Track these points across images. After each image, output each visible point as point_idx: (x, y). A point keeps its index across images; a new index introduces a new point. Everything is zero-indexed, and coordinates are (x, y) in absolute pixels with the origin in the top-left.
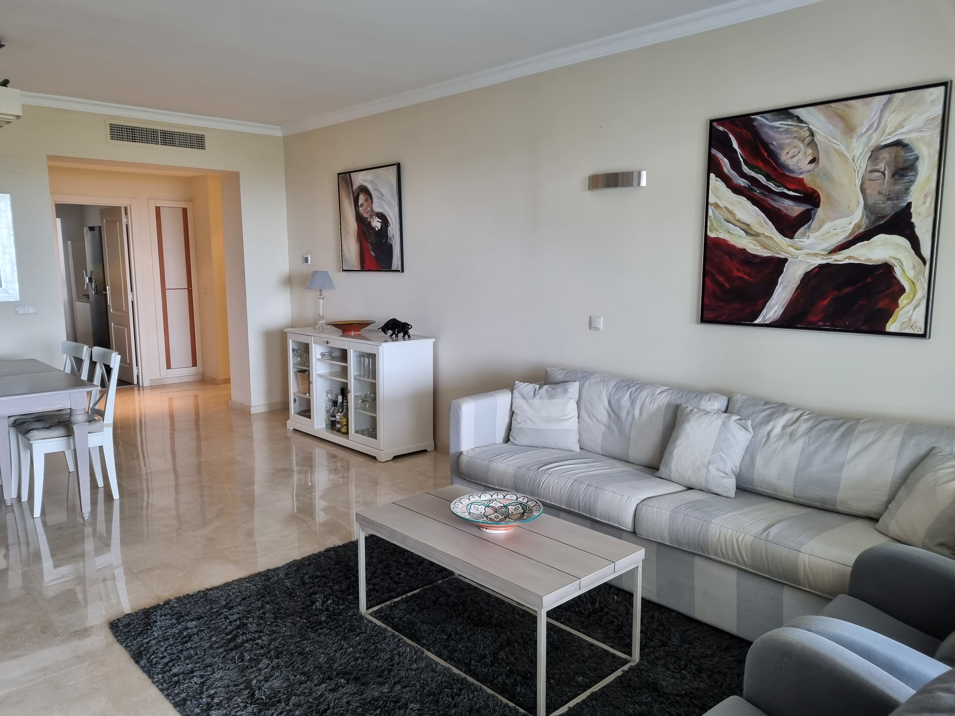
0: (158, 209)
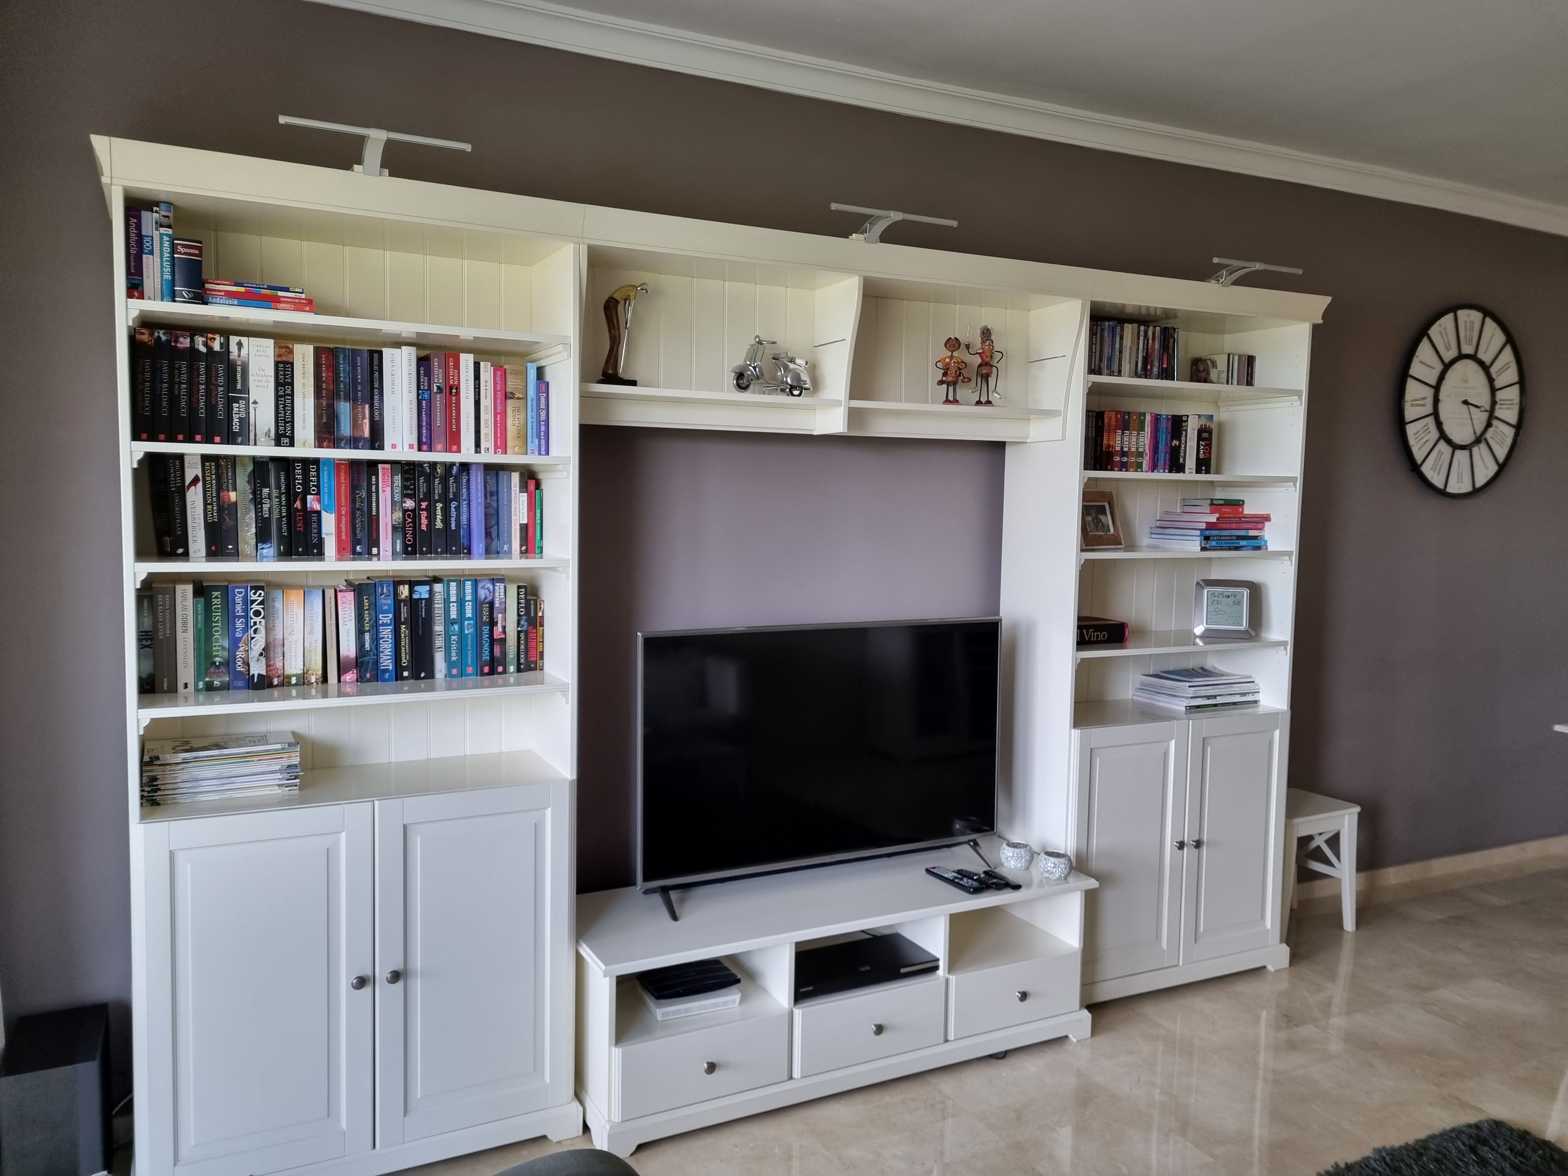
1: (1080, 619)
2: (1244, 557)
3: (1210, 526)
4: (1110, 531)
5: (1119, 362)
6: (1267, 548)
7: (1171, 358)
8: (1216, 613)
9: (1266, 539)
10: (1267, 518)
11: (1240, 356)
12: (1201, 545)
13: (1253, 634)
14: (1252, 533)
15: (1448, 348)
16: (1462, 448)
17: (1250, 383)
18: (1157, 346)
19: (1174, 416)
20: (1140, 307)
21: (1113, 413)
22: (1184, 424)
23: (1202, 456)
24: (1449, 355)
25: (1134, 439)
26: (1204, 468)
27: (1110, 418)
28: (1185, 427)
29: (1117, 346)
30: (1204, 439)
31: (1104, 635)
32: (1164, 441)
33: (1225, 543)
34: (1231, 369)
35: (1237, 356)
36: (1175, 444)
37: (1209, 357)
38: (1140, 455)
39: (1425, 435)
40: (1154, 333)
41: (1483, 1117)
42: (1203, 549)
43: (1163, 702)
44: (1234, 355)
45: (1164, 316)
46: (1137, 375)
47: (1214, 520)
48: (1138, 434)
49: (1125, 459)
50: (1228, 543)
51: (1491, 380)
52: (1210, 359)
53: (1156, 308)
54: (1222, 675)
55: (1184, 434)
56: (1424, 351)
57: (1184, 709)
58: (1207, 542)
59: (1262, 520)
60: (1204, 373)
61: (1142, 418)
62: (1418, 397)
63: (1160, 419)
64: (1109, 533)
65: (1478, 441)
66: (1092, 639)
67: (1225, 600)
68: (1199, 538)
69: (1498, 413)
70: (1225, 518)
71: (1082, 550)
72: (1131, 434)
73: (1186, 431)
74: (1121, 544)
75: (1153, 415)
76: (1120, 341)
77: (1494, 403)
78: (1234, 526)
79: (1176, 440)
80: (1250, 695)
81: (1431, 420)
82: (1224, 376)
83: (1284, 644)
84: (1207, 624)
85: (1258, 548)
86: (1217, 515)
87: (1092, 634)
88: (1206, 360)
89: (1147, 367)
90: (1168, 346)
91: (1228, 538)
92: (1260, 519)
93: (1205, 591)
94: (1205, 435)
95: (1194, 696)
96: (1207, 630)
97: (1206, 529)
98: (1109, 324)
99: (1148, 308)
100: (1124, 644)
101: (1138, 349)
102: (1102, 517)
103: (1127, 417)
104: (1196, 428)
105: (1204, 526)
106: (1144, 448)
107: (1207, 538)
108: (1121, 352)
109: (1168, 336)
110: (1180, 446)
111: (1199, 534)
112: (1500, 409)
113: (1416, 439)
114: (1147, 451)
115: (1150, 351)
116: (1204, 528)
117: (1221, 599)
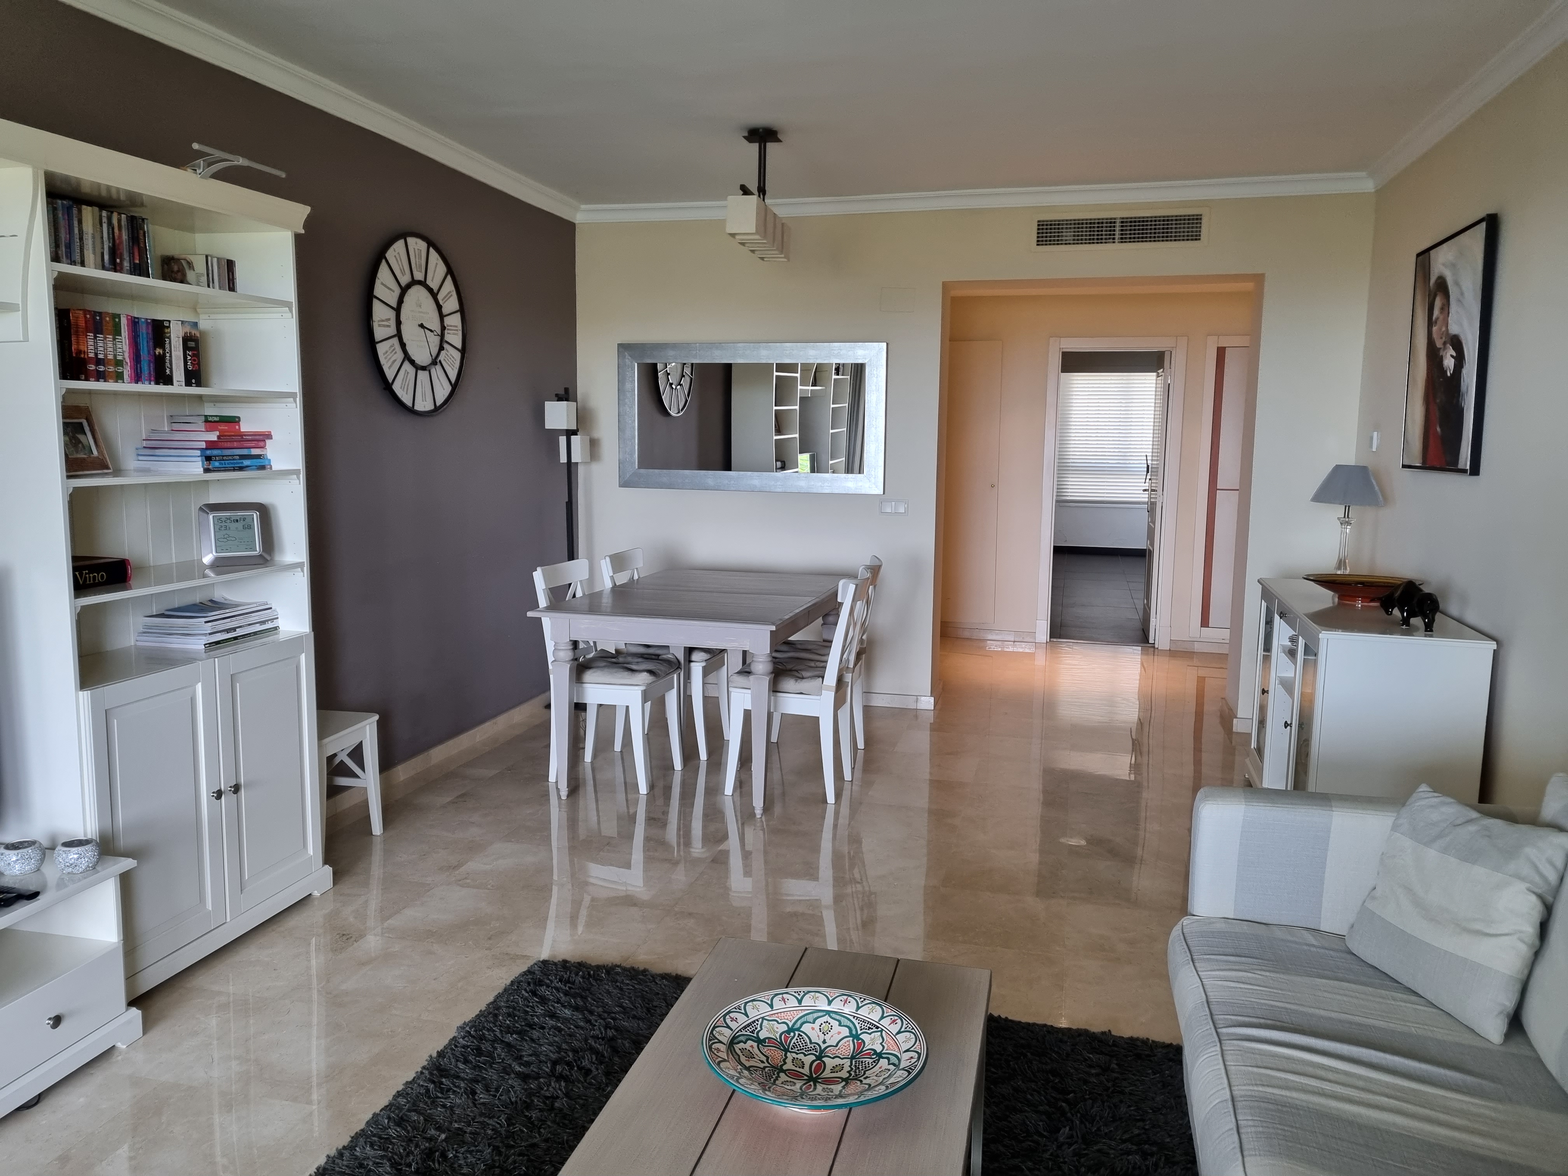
0: (1221, 353)
1: (75, 559)
2: (252, 478)
3: (211, 445)
4: (93, 454)
5: (81, 251)
6: (271, 468)
7: (143, 252)
8: (225, 540)
9: (269, 458)
10: (269, 436)
11: (218, 259)
12: (203, 467)
13: (268, 558)
14: (255, 452)
15: (403, 273)
16: (424, 368)
17: (232, 288)
18: (125, 236)
19: (154, 321)
20: (99, 185)
21: (81, 312)
22: (166, 331)
23: (190, 367)
24: (405, 280)
25: (110, 345)
26: (193, 381)
27: (78, 319)
28: (167, 333)
29: (76, 231)
30: (191, 349)
31: (102, 576)
32: (146, 348)
33: (228, 464)
34: (210, 272)
35: (216, 259)
36: (159, 353)
37: (183, 256)
38: (119, 363)
39: (393, 356)
40: (119, 221)
41: (530, 963)
42: (207, 470)
43: (176, 644)
44: (212, 257)
45: (128, 202)
46: (104, 268)
47: (215, 439)
48: (114, 339)
49: (102, 368)
50: (232, 463)
51: (439, 307)
52: (185, 259)
53: (118, 190)
54: (237, 606)
55: (167, 342)
56: (383, 273)
57: (204, 647)
58: (210, 463)
59: (262, 438)
60: (179, 274)
61: (117, 320)
62: (384, 318)
63: (138, 322)
64: (92, 455)
65: (434, 362)
66: (88, 582)
67: (233, 526)
68: (200, 459)
69: (448, 337)
70: (225, 436)
71: (69, 477)
72: (105, 338)
73: (169, 338)
74: (110, 469)
75: (129, 317)
76: (79, 225)
77: (443, 328)
78: (235, 444)
79: (160, 348)
80: (269, 622)
81: (395, 341)
82: (204, 279)
83: (300, 565)
84: (216, 552)
85: (263, 468)
86: (218, 433)
87: (87, 576)
88: (179, 260)
89: (115, 261)
90: (138, 237)
91: (230, 458)
92: (261, 437)
93: (211, 517)
94: (192, 344)
95: (212, 631)
96: (217, 559)
97: (207, 449)
98: (62, 203)
99: (109, 188)
100: (127, 584)
101: (102, 238)
102: (81, 437)
103: (98, 318)
104: (181, 334)
105: (203, 445)
106: (123, 355)
107: (208, 459)
108: (81, 239)
109: (136, 226)
110: (164, 354)
111: (199, 455)
112: (448, 333)
113: (386, 358)
114: (128, 361)
115: (117, 241)
116: (204, 447)
117: (228, 524)
